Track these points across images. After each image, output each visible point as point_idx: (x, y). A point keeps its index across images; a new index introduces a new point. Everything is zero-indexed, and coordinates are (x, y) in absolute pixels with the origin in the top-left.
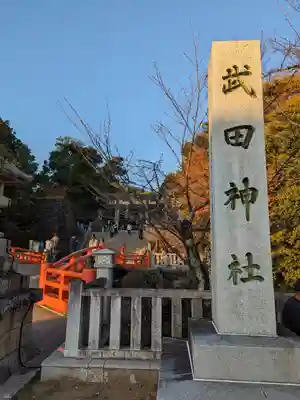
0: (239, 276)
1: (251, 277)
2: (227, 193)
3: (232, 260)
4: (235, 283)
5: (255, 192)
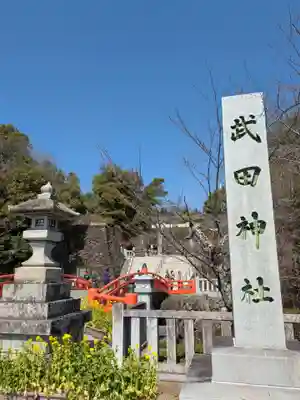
0: (252, 297)
2: (238, 226)
3: (245, 284)
5: (263, 224)
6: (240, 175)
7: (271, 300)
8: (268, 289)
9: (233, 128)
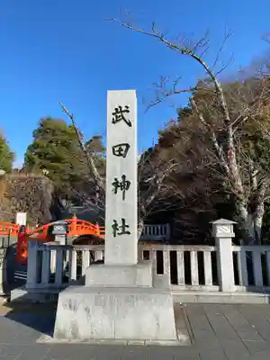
0: (117, 232)
1: (124, 232)
2: (113, 184)
3: (114, 223)
4: (115, 236)
5: (129, 183)
6: (117, 149)
7: (129, 233)
8: (128, 226)
9: (113, 114)
